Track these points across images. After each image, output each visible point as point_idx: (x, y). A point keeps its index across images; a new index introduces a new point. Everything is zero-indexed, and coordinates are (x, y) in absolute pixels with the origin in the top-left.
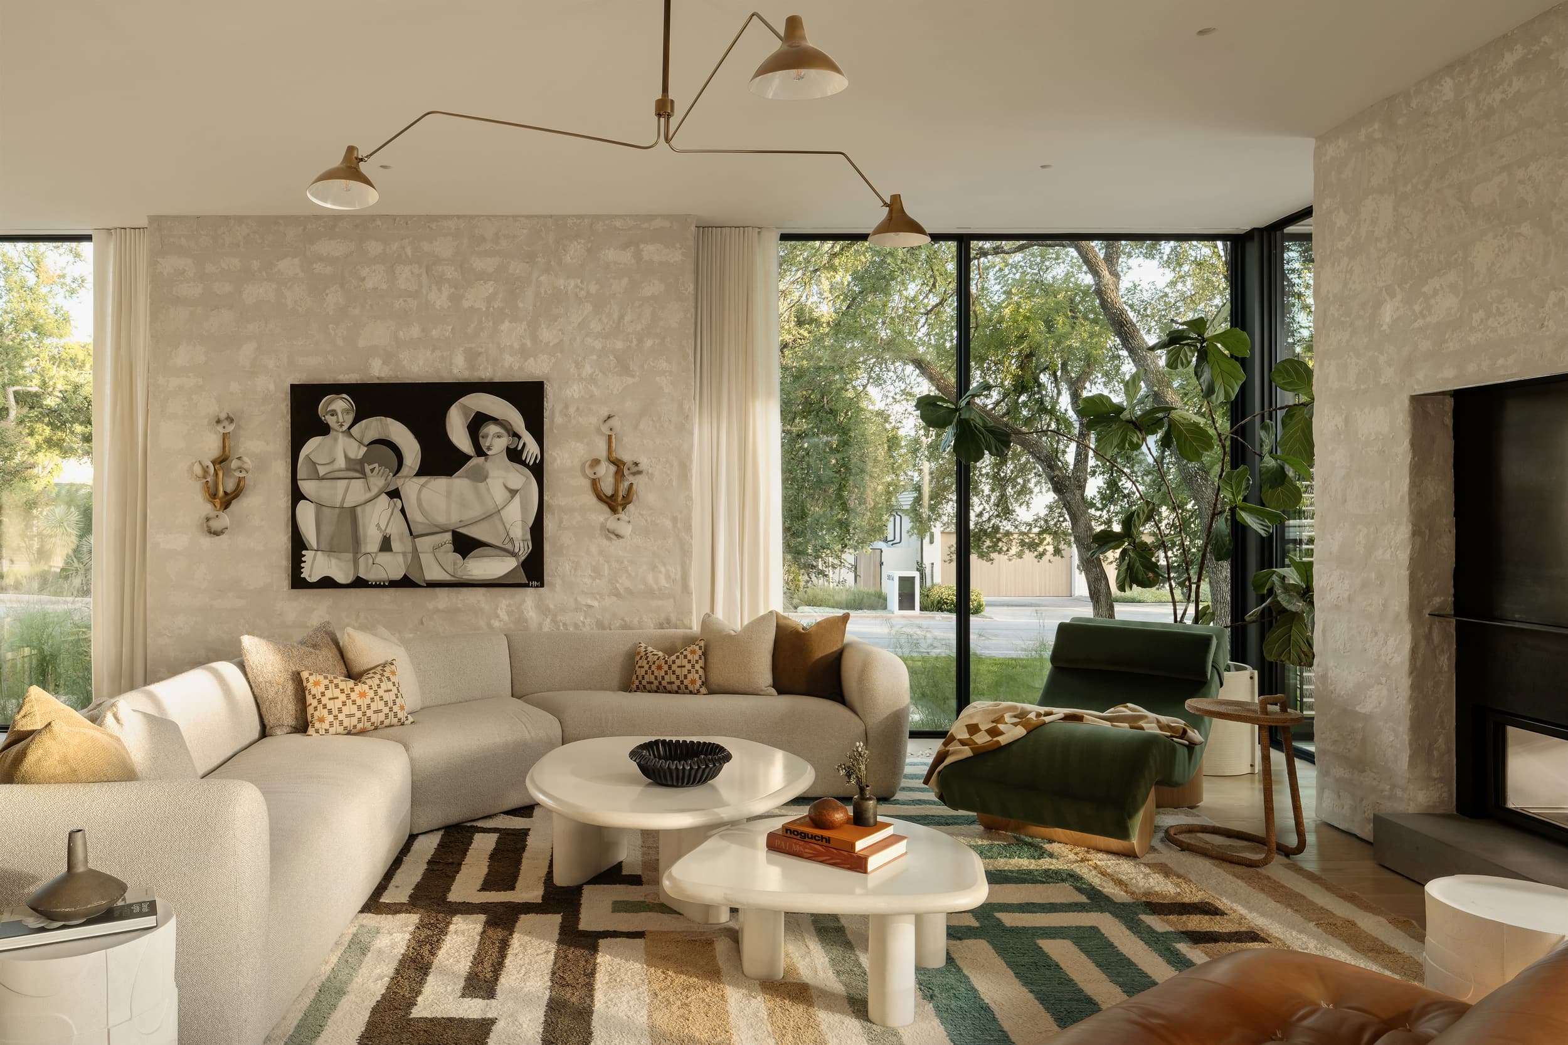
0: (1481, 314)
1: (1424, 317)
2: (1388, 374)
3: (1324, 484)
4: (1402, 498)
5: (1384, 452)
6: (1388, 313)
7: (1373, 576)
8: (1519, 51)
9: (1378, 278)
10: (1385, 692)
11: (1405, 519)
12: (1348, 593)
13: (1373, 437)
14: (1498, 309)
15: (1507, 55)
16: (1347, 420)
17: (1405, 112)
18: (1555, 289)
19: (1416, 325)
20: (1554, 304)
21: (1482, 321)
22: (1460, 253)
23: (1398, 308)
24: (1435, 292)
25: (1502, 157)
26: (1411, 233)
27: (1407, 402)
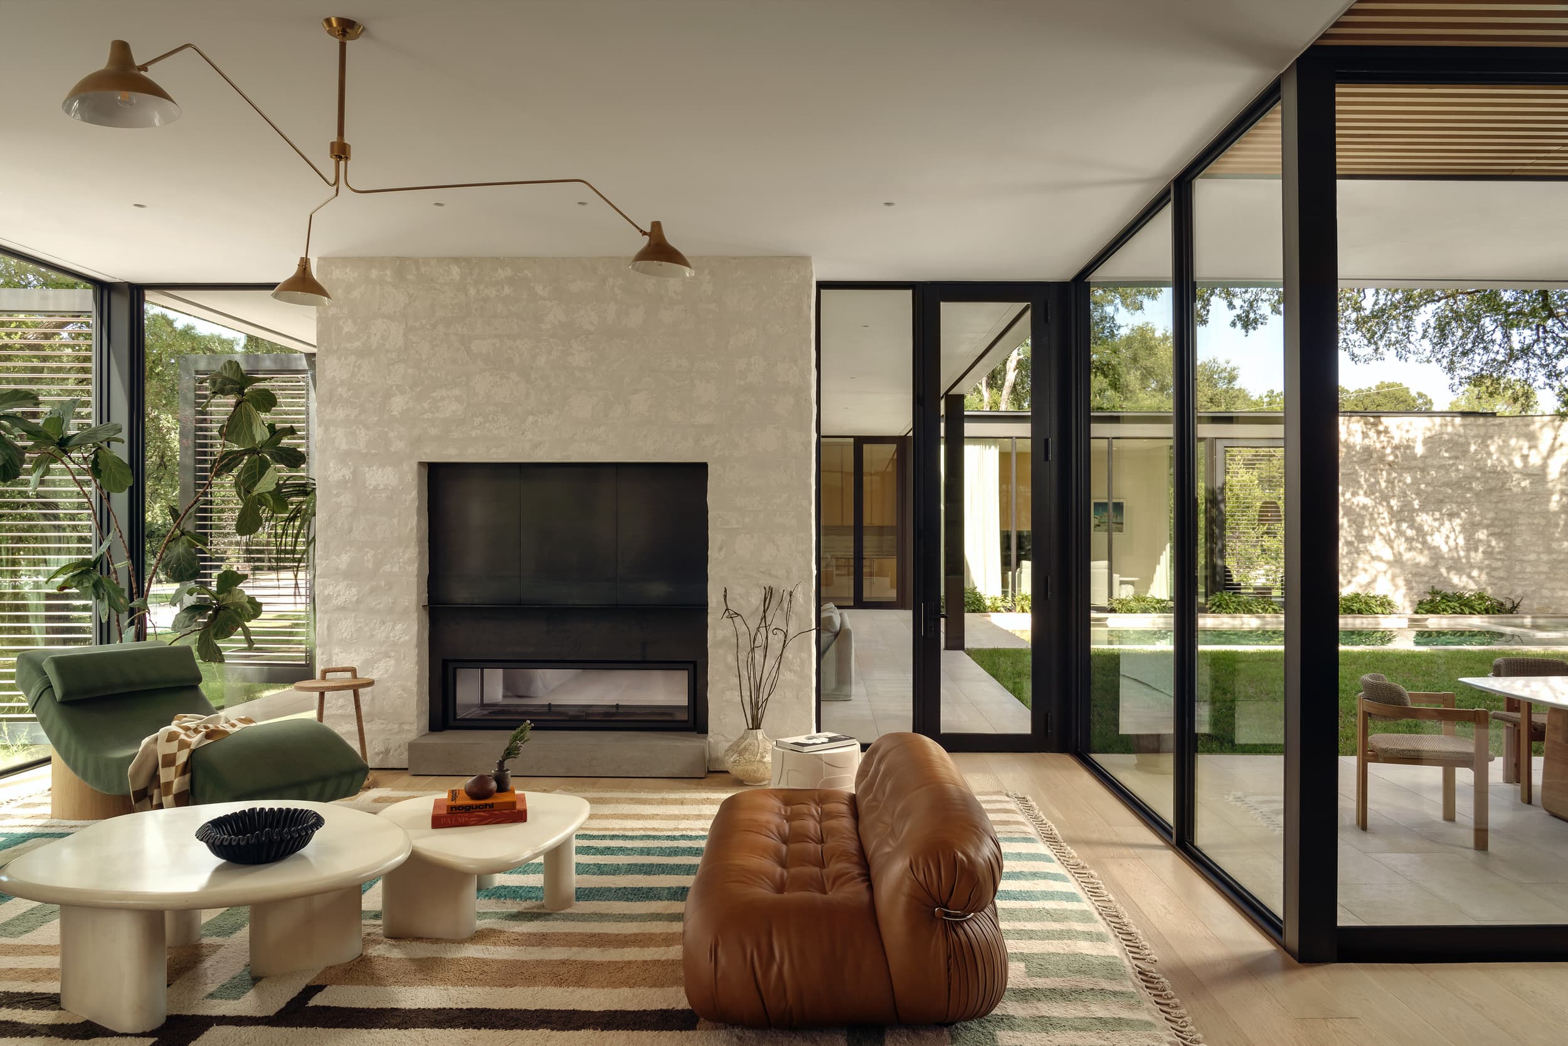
0: (481, 419)
1: (432, 413)
2: (399, 445)
3: (330, 518)
4: (411, 530)
5: (392, 498)
6: (398, 403)
7: (383, 583)
8: (509, 272)
9: (388, 377)
10: (392, 662)
11: (413, 544)
12: (356, 597)
13: (382, 487)
14: (493, 418)
15: (500, 271)
16: (354, 473)
17: (415, 272)
18: (533, 415)
19: (425, 416)
20: (532, 423)
21: (481, 423)
22: (464, 378)
23: (407, 402)
24: (443, 399)
25: (497, 329)
26: (420, 355)
27: (415, 466)
